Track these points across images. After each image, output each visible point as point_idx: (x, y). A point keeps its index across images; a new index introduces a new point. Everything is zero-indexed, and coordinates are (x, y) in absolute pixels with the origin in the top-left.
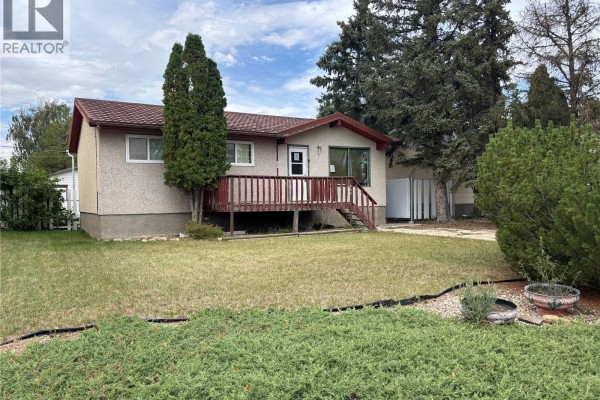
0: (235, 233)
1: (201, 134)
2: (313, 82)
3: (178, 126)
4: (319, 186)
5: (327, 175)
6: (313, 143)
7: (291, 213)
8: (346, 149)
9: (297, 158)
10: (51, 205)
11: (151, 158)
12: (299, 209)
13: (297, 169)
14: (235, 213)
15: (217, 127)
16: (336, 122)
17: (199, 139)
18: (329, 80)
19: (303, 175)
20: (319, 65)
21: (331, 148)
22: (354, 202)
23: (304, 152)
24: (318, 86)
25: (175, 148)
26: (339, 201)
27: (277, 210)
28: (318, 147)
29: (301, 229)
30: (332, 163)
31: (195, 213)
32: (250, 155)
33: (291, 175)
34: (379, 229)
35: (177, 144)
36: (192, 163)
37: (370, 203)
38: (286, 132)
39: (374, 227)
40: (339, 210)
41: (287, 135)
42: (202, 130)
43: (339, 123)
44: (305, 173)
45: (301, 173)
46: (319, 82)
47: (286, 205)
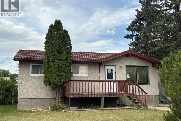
0: (71, 108)
1: (58, 62)
2: (125, 37)
3: (49, 59)
4: (122, 85)
5: (125, 79)
6: (118, 64)
7: (100, 99)
8: (136, 66)
9: (109, 71)
10: (13, 94)
11: (41, 74)
12: (104, 97)
13: (110, 76)
14: (71, 98)
15: (66, 59)
16: (128, 54)
17: (57, 64)
18: (133, 36)
19: (113, 80)
20: (127, 29)
21: (127, 66)
22: (135, 93)
23: (113, 68)
24: (128, 39)
25: (48, 69)
26: (129, 92)
27: (93, 97)
28: (120, 66)
29: (105, 106)
30: (128, 73)
31: (57, 98)
32: (87, 71)
33: (107, 79)
34: (149, 107)
35: (49, 67)
36: (54, 75)
37: (144, 94)
38: (102, 59)
39: (146, 106)
40: (129, 97)
41: (103, 61)
42: (59, 60)
43: (130, 55)
44: (114, 79)
45: (112, 78)
46: (128, 37)
47: (97, 94)
